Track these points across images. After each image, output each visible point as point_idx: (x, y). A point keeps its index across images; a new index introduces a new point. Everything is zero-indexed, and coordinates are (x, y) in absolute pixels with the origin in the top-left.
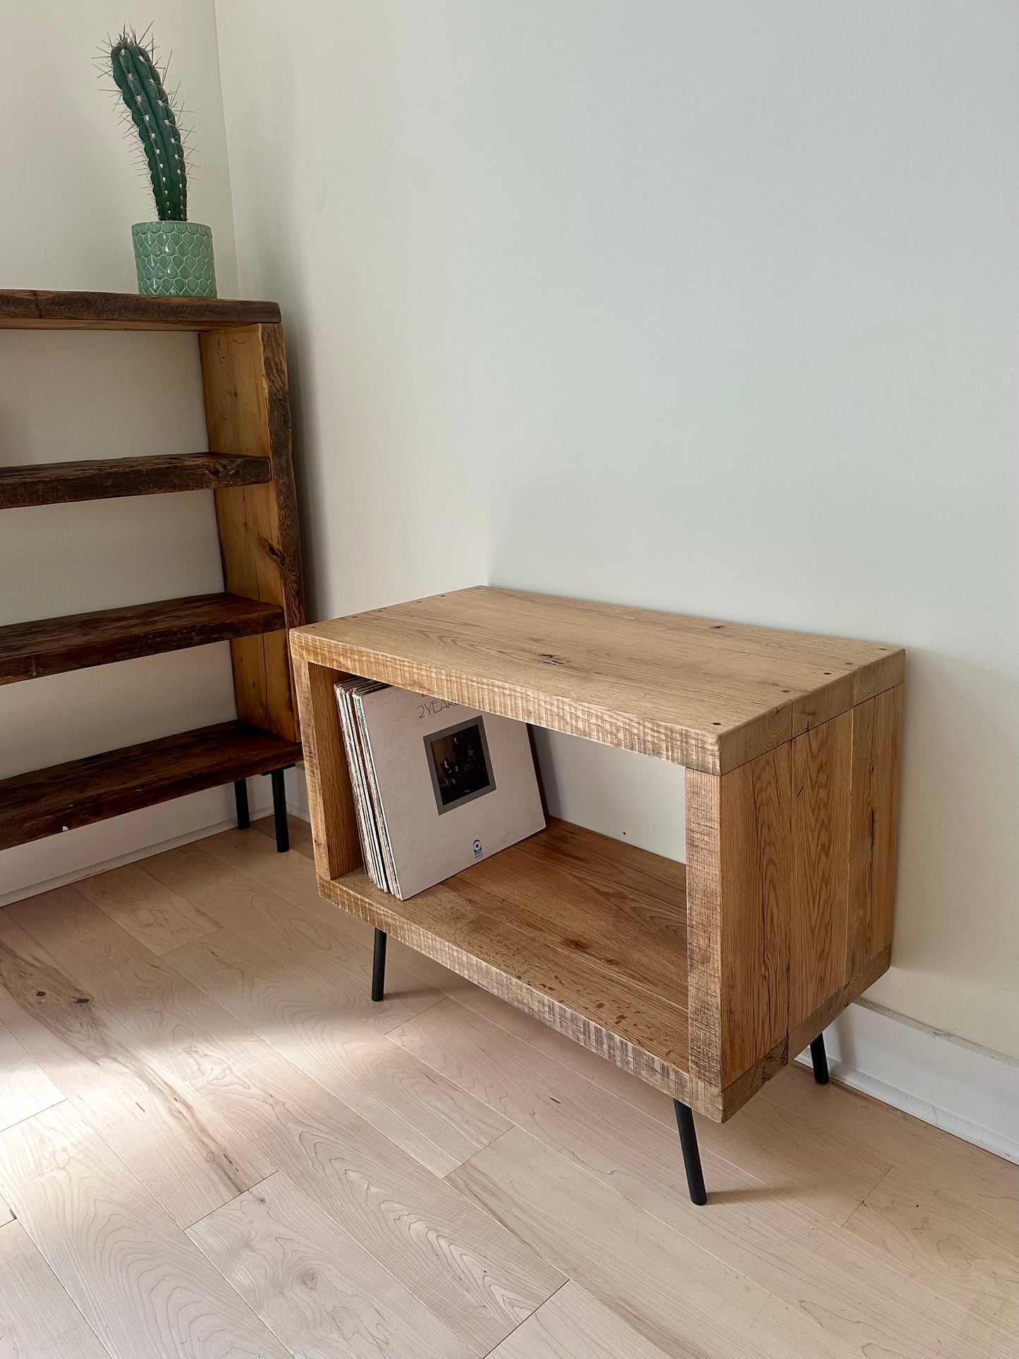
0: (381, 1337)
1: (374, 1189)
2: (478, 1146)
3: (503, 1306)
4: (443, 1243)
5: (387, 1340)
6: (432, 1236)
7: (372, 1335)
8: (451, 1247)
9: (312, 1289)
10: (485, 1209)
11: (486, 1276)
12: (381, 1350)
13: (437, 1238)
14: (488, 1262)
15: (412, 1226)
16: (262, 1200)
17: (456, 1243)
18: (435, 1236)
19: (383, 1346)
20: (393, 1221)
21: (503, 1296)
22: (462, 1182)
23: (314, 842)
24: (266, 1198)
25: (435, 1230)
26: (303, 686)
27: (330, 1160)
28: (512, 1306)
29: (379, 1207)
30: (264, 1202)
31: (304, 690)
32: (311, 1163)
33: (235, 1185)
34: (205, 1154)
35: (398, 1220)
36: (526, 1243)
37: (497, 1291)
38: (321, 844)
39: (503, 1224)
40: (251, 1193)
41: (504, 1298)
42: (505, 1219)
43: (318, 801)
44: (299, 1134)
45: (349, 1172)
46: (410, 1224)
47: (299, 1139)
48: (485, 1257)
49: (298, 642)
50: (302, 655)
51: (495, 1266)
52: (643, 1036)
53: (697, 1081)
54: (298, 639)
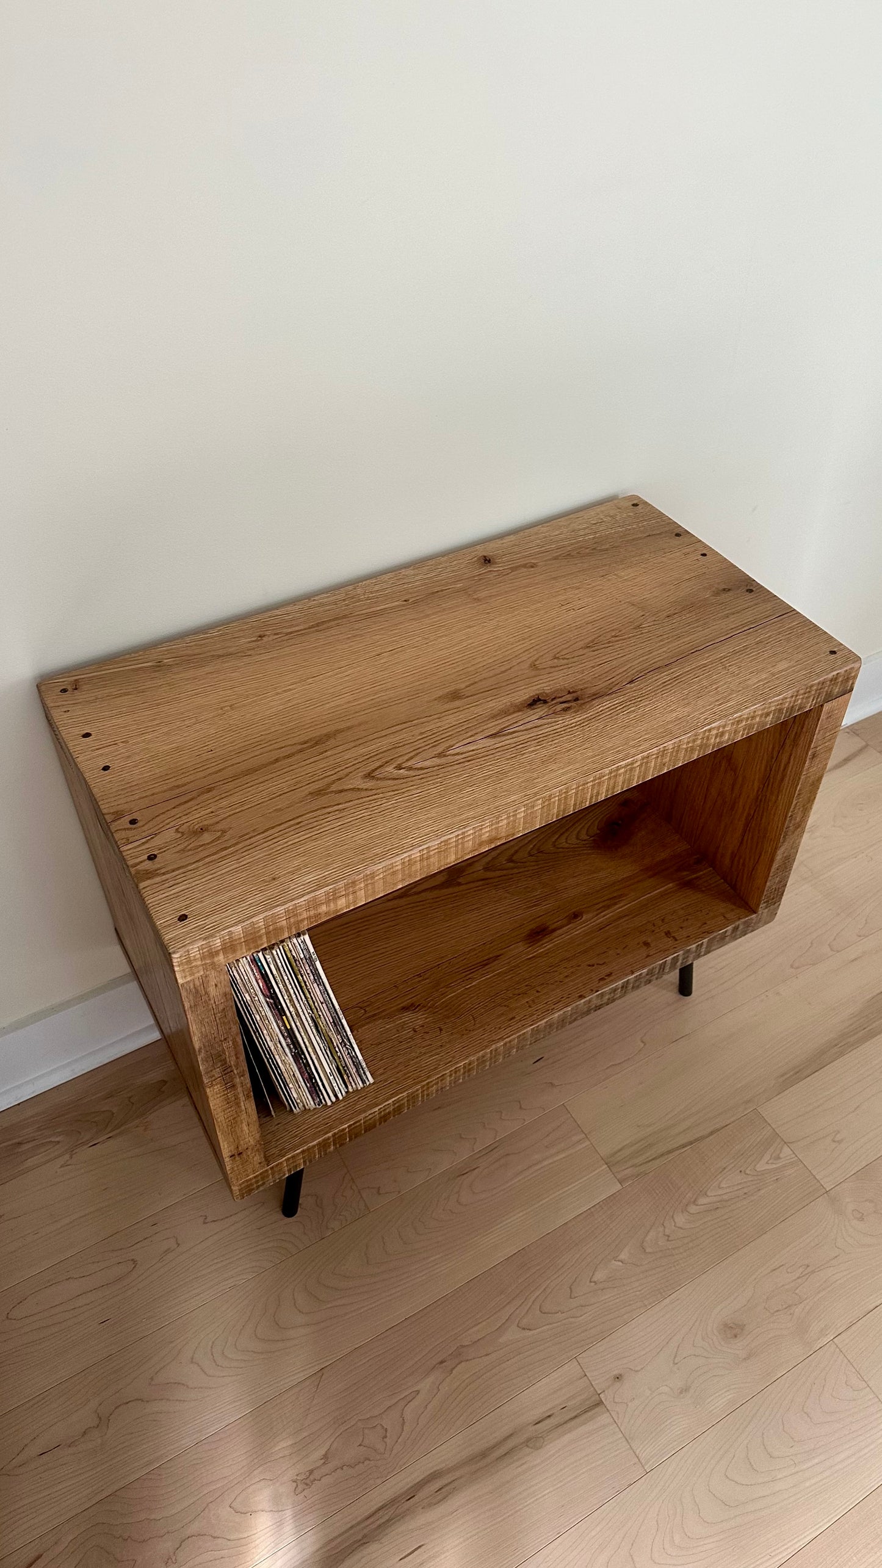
0: (801, 1270)
1: (622, 1256)
2: (584, 1145)
3: (778, 1165)
4: (702, 1201)
5: (805, 1265)
6: (693, 1209)
7: (798, 1278)
8: (709, 1193)
9: (742, 1330)
10: (666, 1157)
11: (745, 1171)
12: (813, 1272)
13: (697, 1205)
14: (729, 1168)
15: (677, 1225)
16: (618, 1378)
17: (706, 1189)
18: (694, 1207)
19: (809, 1270)
20: (669, 1242)
21: (767, 1163)
22: (629, 1170)
23: (227, 1160)
24: (616, 1372)
25: (687, 1205)
26: (212, 1002)
27: (571, 1298)
28: (778, 1158)
29: (650, 1253)
30: (621, 1375)
31: (214, 1005)
32: (573, 1319)
33: (586, 1411)
34: (528, 1450)
35: (669, 1236)
36: (712, 1133)
37: (762, 1166)
38: (247, 1149)
39: (686, 1146)
40: (604, 1391)
41: (770, 1162)
42: (680, 1144)
43: (243, 1108)
44: (524, 1329)
45: (595, 1279)
46: (674, 1226)
47: (530, 1330)
48: (725, 1168)
49: (203, 953)
50: (213, 963)
51: (736, 1163)
52: (700, 927)
53: (763, 911)
54: (202, 950)
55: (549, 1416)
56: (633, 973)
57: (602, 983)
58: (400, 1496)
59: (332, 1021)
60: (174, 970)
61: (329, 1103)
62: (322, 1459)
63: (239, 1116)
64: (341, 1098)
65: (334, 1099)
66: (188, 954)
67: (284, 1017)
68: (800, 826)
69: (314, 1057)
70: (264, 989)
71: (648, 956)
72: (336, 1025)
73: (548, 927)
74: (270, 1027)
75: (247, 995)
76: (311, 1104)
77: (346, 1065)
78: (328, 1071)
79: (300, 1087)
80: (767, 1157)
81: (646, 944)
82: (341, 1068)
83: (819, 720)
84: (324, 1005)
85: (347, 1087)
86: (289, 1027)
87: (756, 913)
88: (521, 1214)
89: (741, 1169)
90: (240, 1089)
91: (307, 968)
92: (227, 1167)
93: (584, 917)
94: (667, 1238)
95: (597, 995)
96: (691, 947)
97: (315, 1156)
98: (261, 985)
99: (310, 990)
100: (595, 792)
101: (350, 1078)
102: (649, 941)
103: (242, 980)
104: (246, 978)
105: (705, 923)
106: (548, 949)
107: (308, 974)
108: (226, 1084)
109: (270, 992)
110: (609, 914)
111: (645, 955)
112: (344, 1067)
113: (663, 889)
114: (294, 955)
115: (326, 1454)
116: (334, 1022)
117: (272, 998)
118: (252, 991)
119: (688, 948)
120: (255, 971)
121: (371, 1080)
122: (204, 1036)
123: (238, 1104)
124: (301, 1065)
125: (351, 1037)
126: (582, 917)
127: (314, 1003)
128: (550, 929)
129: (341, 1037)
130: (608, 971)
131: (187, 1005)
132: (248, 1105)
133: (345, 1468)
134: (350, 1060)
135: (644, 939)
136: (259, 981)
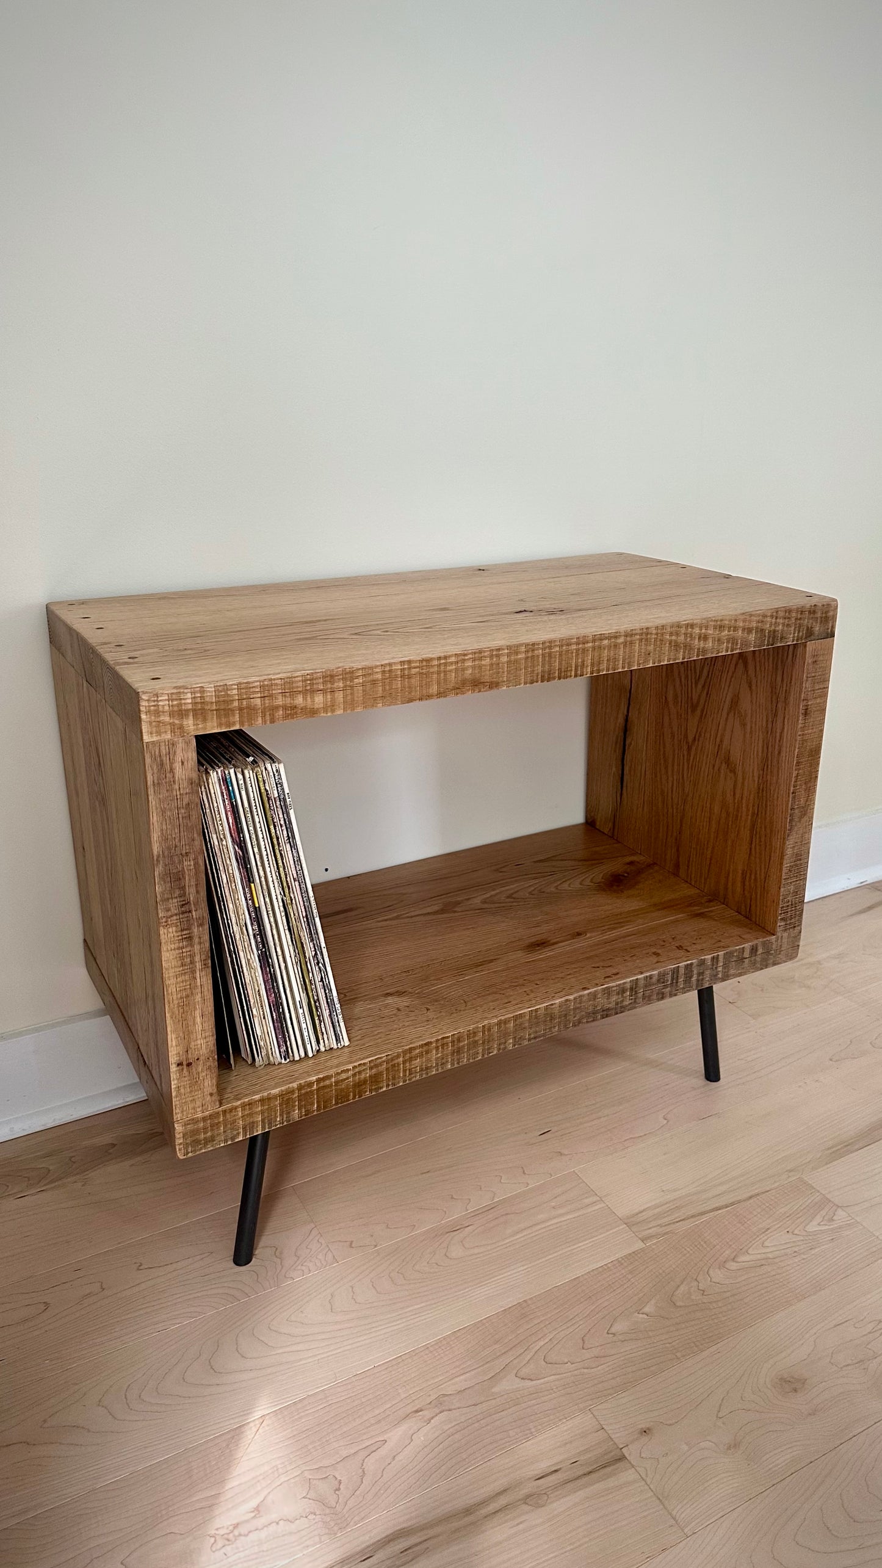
0: (872, 1325)
1: (648, 1309)
2: (598, 1207)
3: (833, 1227)
4: (744, 1258)
5: (876, 1320)
6: (732, 1266)
7: (869, 1333)
8: (750, 1251)
9: (804, 1385)
10: (698, 1218)
11: (792, 1232)
13: (737, 1262)
14: (773, 1228)
15: (713, 1280)
16: (645, 1431)
17: (747, 1247)
18: (734, 1264)
20: (704, 1297)
21: (819, 1224)
22: (655, 1229)
23: (173, 1068)
24: (643, 1426)
25: (725, 1262)
26: (177, 787)
27: (583, 1348)
28: (831, 1220)
29: (681, 1307)
30: (648, 1429)
31: (178, 793)
32: (586, 1371)
33: (604, 1467)
34: (525, 1507)
35: (704, 1291)
36: (751, 1197)
37: (813, 1227)
38: (198, 1059)
39: (719, 1209)
40: (627, 1445)
41: (822, 1223)
42: (714, 1206)
43: (199, 984)
44: (522, 1379)
45: (613, 1330)
46: (711, 1281)
47: (532, 1380)
48: (768, 1229)
49: (172, 706)
50: (181, 727)
51: (781, 1223)
52: (714, 944)
53: (782, 935)
54: (172, 700)
55: (556, 1471)
56: (642, 973)
57: (607, 980)
58: (352, 1556)
59: (304, 915)
60: (140, 717)
61: (297, 1058)
62: (253, 1512)
63: (192, 993)
64: (310, 1055)
65: (303, 1054)
66: (157, 701)
67: (252, 885)
68: (806, 811)
69: (283, 966)
70: (234, 830)
71: (658, 962)
72: (308, 925)
73: (549, 941)
74: (237, 897)
75: (214, 836)
76: (277, 1057)
77: (318, 999)
78: (298, 999)
79: (264, 1018)
80: (818, 1219)
81: (657, 954)
82: (313, 1002)
83: (804, 663)
84: (297, 883)
85: (318, 1042)
86: (257, 905)
87: (774, 935)
88: (522, 1268)
89: (787, 1230)
90: (197, 948)
91: (281, 816)
92: (172, 1083)
93: (588, 935)
94: (702, 1292)
95: (602, 988)
96: (706, 957)
97: (276, 1117)
98: (231, 821)
99: (283, 853)
100: (580, 660)
101: (322, 1023)
102: (659, 951)
103: (211, 810)
104: (215, 805)
105: (720, 941)
106: (549, 956)
107: (281, 825)
108: (182, 931)
109: (240, 837)
110: (615, 933)
111: (655, 961)
112: (315, 1002)
113: (673, 918)
114: (268, 788)
115: (257, 1507)
116: (307, 915)
117: (241, 848)
118: (220, 828)
119: (703, 958)
120: (225, 797)
121: (347, 1043)
122: (165, 839)
123: (193, 972)
124: (267, 974)
125: (325, 951)
126: (586, 935)
127: (286, 878)
128: (551, 942)
129: (314, 944)
130: (614, 971)
131: (150, 782)
132: (204, 979)
133: (281, 1523)
134: (323, 991)
135: (655, 950)
136: (229, 814)
